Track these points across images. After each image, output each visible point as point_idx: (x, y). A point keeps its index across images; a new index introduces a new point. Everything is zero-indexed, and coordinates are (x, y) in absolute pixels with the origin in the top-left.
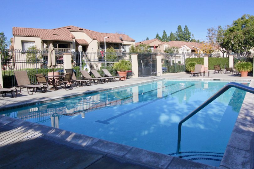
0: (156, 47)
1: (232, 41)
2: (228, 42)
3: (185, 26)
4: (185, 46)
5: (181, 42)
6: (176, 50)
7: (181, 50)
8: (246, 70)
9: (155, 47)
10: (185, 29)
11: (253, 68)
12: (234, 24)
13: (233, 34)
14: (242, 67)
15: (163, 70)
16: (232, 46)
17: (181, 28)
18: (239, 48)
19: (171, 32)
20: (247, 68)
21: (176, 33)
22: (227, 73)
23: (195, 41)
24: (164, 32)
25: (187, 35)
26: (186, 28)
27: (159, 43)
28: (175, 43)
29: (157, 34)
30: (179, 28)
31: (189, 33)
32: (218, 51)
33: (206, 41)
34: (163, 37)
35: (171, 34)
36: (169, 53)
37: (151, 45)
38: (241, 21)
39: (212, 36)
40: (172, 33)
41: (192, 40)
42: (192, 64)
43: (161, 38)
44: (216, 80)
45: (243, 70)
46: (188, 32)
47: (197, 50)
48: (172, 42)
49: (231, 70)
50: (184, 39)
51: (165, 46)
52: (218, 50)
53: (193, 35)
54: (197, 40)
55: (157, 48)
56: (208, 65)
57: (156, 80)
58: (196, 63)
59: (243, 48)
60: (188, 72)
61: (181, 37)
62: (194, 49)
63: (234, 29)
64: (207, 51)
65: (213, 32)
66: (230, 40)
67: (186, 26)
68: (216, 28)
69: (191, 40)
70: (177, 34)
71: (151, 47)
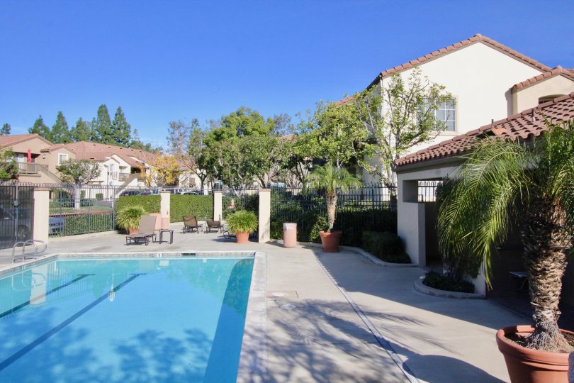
0: (34, 156)
1: (220, 161)
2: (212, 161)
3: (117, 108)
4: (115, 156)
5: (107, 146)
6: (91, 167)
7: (106, 166)
8: (247, 229)
9: (30, 156)
10: (116, 115)
11: (258, 226)
12: (224, 122)
13: (222, 145)
14: (238, 224)
15: (51, 225)
16: (220, 169)
17: (106, 111)
18: (233, 175)
19: (81, 119)
20: (248, 225)
21: (94, 121)
22: (210, 232)
23: (141, 147)
24: (60, 116)
25: (122, 131)
26: (119, 114)
27: (45, 145)
28: (90, 148)
29: (38, 118)
30: (103, 111)
31: (127, 128)
32: (191, 173)
33: (166, 147)
34: (56, 128)
35: (80, 124)
36: (74, 174)
37: (16, 149)
38: (236, 119)
39: (178, 139)
40: (83, 121)
41: (134, 143)
42: (131, 211)
43: (51, 129)
44: (188, 254)
45: (242, 230)
46: (124, 123)
47: (145, 169)
48: (80, 143)
49: (218, 225)
50: (112, 140)
51: (63, 155)
52: (190, 171)
53: (135, 131)
54: (145, 145)
55: (36, 159)
56: (169, 211)
57: (30, 265)
58: (143, 210)
59: (240, 176)
60: (121, 230)
61: (105, 133)
62: (137, 166)
63: (223, 132)
64: (168, 173)
65: (182, 130)
66: (217, 157)
67: (119, 109)
68: (188, 123)
69: (130, 142)
70: (95, 124)
71: (17, 154)
